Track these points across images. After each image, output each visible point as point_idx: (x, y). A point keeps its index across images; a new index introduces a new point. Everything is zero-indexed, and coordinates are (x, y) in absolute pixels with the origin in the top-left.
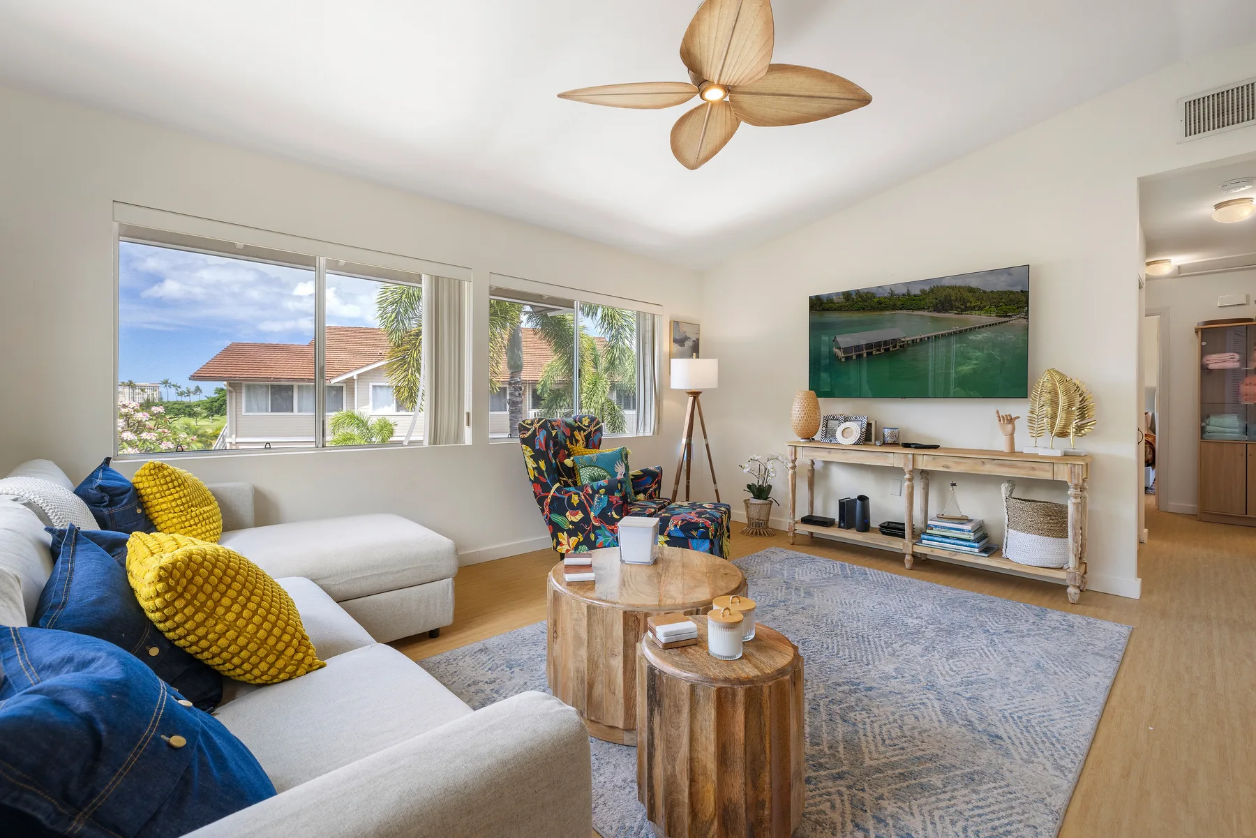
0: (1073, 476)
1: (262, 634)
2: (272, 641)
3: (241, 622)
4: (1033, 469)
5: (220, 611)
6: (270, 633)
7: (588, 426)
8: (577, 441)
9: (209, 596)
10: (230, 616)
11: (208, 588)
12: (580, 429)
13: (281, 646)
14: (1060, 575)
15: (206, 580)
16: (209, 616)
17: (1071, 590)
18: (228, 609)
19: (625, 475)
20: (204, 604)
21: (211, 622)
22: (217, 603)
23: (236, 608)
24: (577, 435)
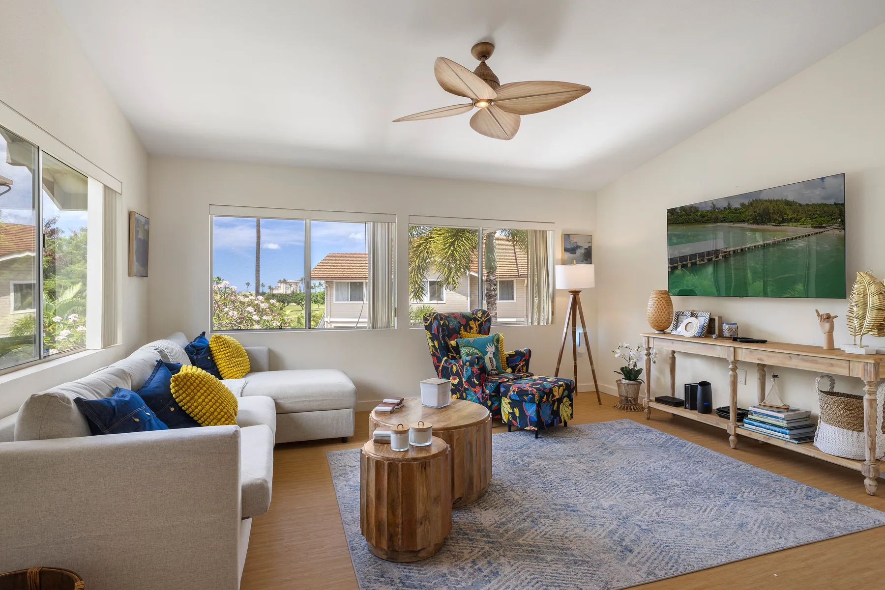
0: (866, 374)
1: (212, 410)
2: (216, 413)
3: (204, 403)
4: (832, 365)
5: (196, 397)
6: (215, 410)
7: (481, 318)
8: (471, 328)
9: (192, 391)
10: (200, 400)
11: (192, 388)
12: (475, 319)
13: (219, 416)
14: (857, 466)
15: (192, 384)
16: (192, 398)
17: (867, 482)
18: (199, 397)
19: (494, 354)
20: (190, 394)
21: (192, 401)
22: (195, 394)
23: (203, 397)
24: (472, 324)
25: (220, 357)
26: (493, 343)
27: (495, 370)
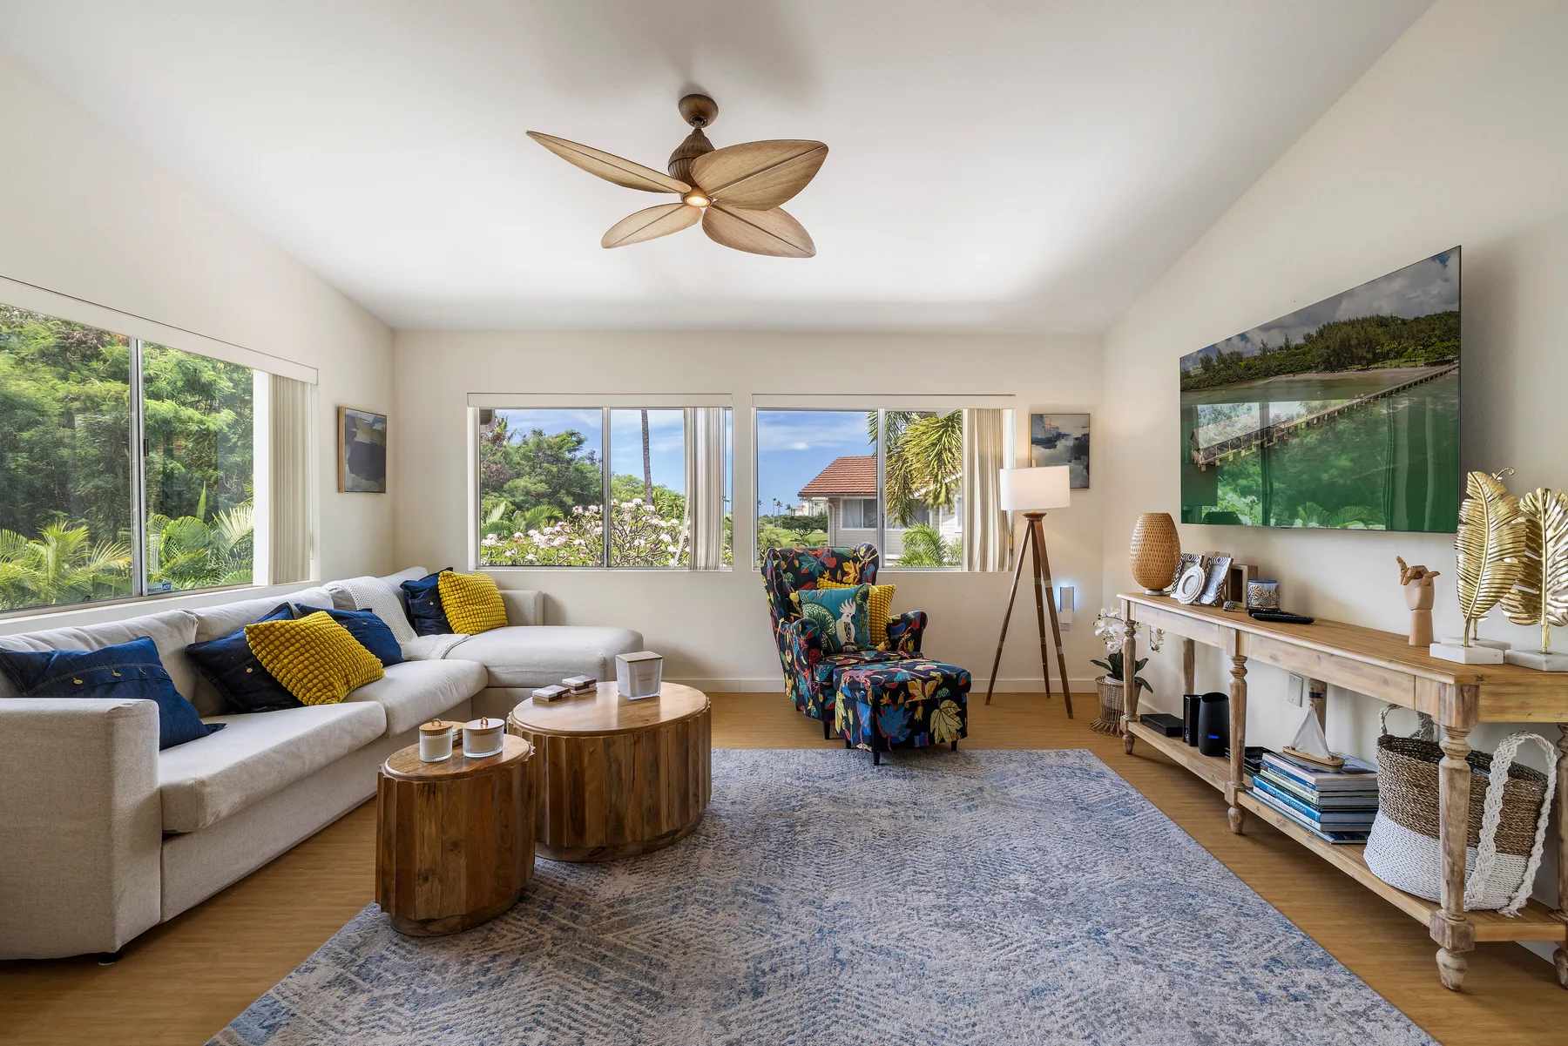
0: (1442, 709)
1: (300, 675)
2: (305, 681)
3: (291, 666)
5: (282, 657)
6: (306, 676)
8: (845, 574)
9: (277, 648)
10: (286, 661)
11: (277, 643)
12: (856, 560)
13: (310, 685)
16: (276, 657)
17: (1440, 957)
18: (286, 657)
20: (272, 651)
21: (275, 661)
22: (281, 652)
23: (291, 657)
24: (849, 567)
25: (449, 602)
26: (854, 600)
27: (852, 644)
